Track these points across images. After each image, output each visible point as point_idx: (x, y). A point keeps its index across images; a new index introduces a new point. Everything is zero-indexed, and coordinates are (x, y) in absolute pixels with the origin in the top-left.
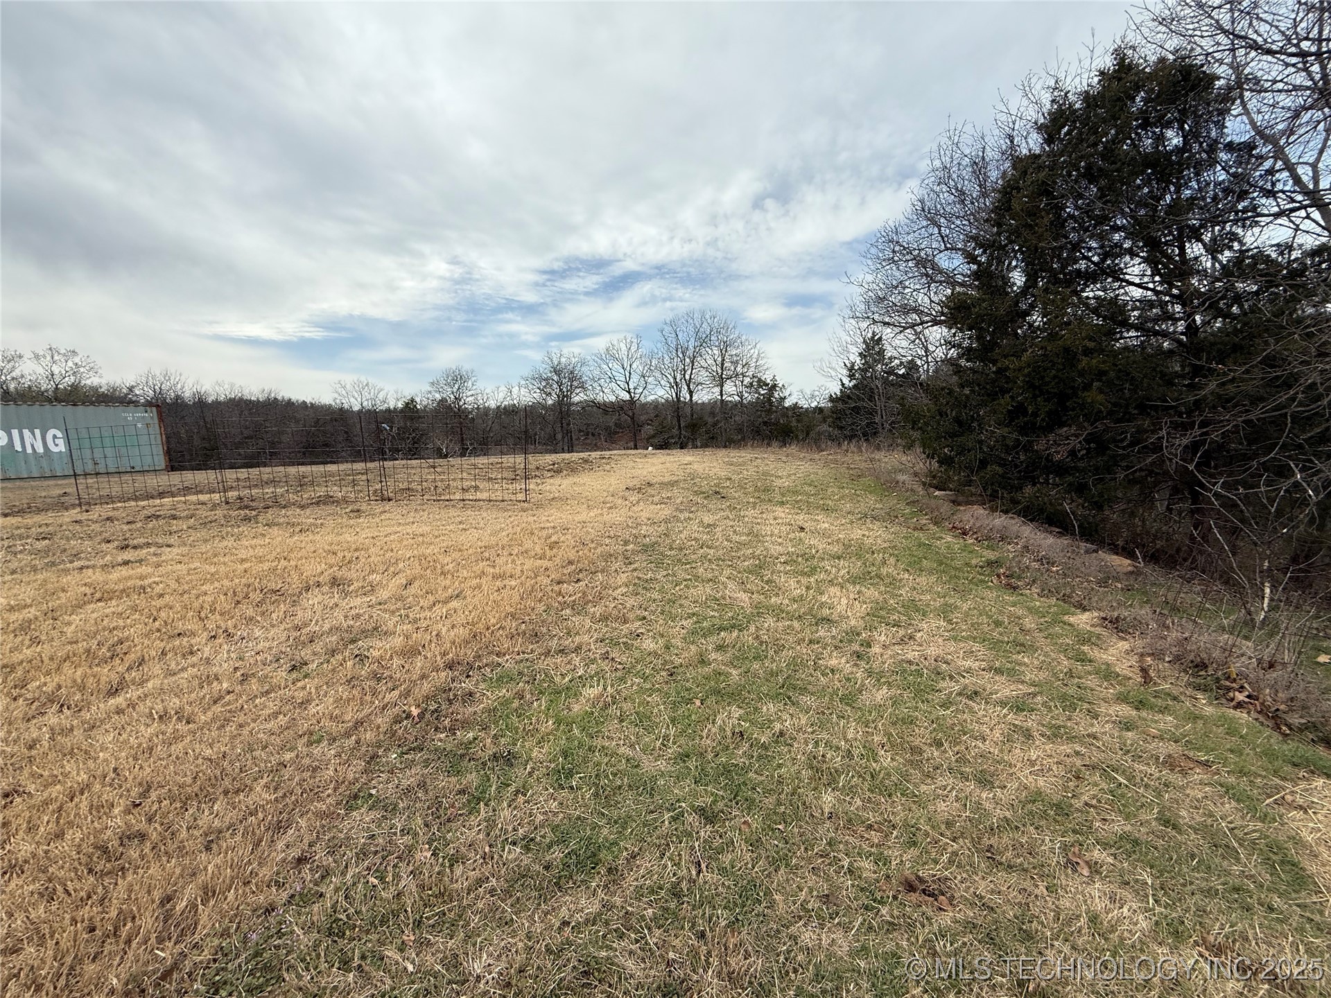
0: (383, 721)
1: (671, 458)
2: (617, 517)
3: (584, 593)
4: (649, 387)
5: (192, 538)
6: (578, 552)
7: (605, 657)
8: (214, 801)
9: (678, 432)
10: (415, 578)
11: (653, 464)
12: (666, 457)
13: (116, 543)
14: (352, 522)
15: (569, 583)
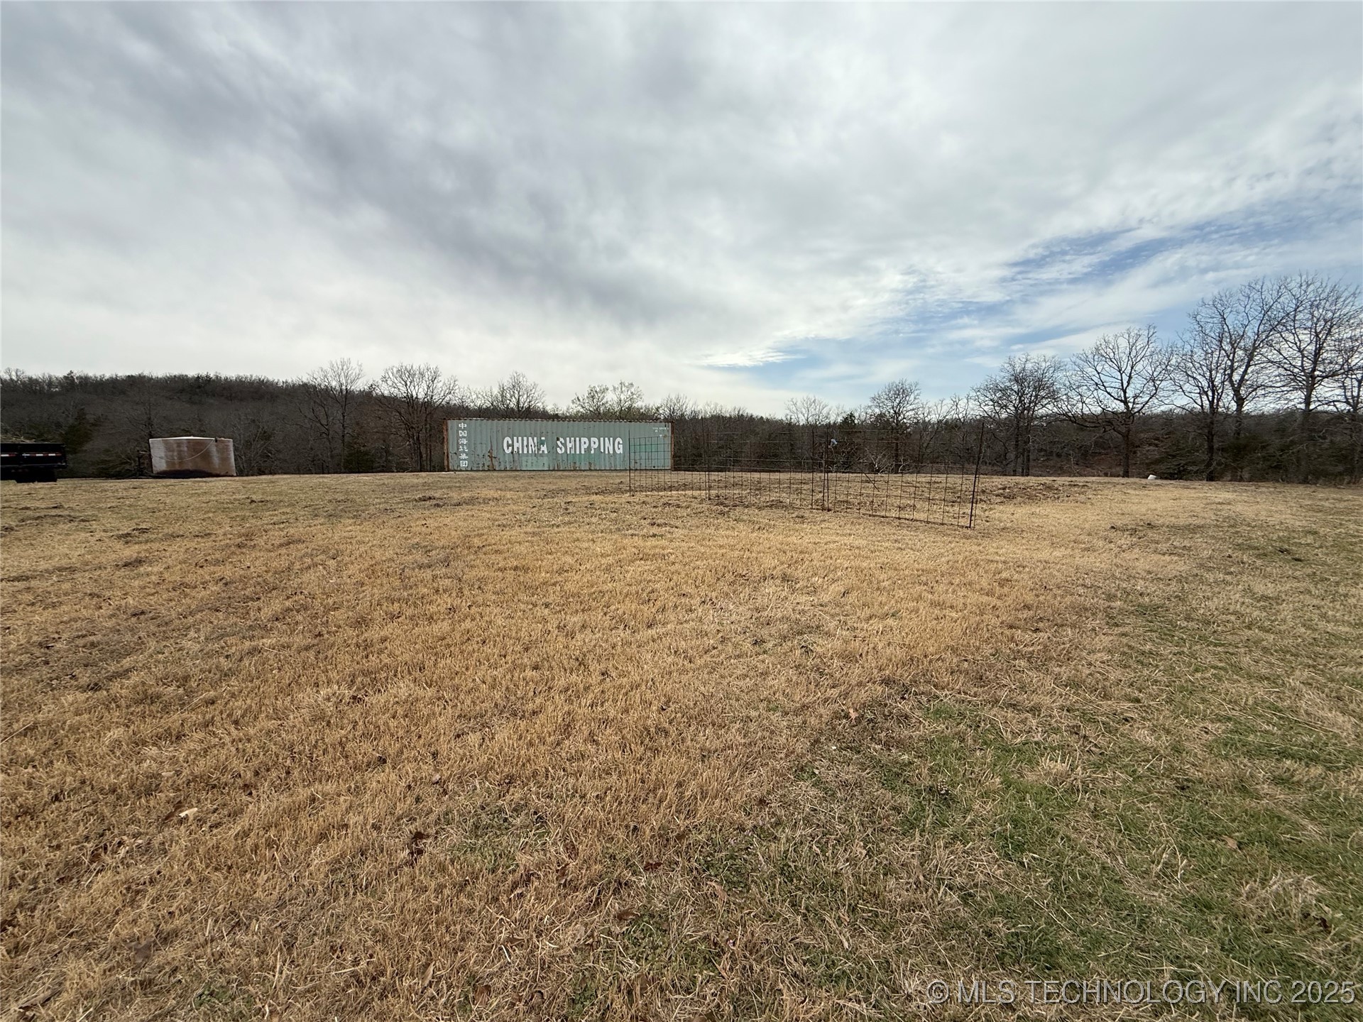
0: (825, 712)
1: (1192, 493)
2: (1099, 561)
3: (1045, 646)
4: (1161, 393)
5: (689, 524)
6: (1037, 596)
7: (1075, 731)
8: (706, 727)
9: (1206, 457)
10: (853, 589)
11: (1158, 500)
12: (1181, 491)
13: (649, 521)
14: (797, 526)
15: (1024, 630)
